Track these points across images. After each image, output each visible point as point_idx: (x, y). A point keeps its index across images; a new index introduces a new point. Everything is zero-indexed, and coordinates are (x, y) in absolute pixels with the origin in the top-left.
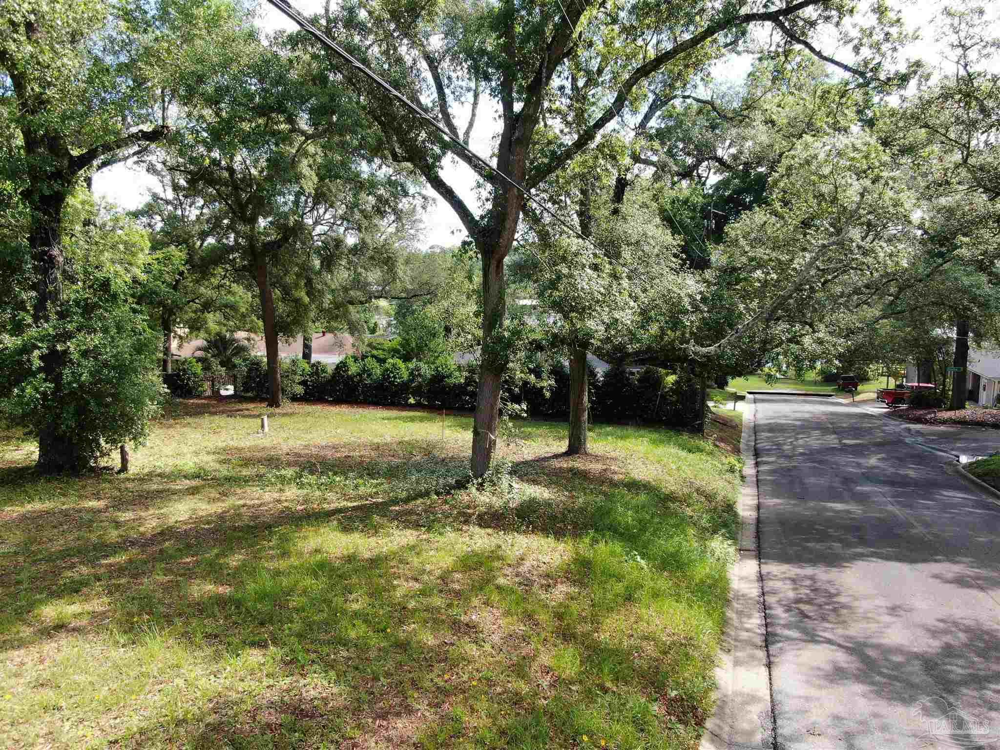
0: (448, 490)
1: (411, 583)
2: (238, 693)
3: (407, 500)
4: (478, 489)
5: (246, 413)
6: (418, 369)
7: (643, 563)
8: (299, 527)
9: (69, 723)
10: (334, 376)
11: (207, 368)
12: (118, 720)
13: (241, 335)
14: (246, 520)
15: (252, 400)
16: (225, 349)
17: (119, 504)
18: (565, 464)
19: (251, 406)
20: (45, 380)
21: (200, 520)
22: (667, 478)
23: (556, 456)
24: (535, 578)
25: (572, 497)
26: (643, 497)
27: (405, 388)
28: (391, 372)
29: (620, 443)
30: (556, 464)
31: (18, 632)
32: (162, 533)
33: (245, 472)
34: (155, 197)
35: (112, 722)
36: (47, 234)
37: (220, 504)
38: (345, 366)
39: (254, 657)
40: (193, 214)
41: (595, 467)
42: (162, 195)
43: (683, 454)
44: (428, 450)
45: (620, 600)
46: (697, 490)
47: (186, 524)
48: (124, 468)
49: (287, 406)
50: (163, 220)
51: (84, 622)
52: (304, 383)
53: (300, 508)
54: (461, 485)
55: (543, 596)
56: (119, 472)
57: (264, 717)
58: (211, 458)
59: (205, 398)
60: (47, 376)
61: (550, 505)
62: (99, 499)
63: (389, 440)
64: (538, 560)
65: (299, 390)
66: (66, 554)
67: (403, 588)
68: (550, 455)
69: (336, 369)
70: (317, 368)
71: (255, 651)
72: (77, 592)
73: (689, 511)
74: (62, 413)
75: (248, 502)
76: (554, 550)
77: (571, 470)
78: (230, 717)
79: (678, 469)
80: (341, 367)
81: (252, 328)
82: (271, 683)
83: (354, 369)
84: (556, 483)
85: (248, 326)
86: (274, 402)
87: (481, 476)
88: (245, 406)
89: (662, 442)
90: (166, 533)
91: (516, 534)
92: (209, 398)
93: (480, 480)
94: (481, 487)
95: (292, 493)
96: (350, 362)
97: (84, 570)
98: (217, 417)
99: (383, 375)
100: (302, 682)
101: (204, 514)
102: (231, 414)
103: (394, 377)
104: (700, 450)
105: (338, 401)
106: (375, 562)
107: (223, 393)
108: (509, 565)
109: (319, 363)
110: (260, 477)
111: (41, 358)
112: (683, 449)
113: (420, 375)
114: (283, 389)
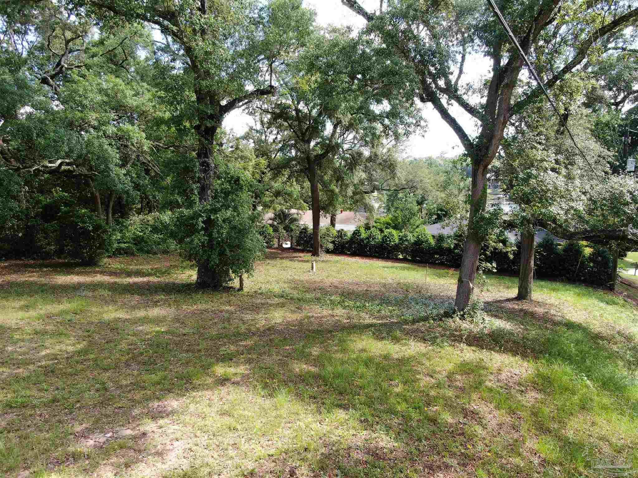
0: (440, 318)
1: (428, 379)
2: (336, 436)
3: (414, 322)
4: (460, 319)
5: (300, 259)
6: (406, 236)
7: (588, 382)
8: (349, 333)
9: (243, 439)
10: (352, 239)
11: (276, 230)
12: (270, 442)
13: (293, 211)
14: (315, 327)
15: (302, 251)
16: (285, 219)
17: (242, 309)
18: (516, 306)
19: (301, 255)
20: (204, 235)
21: (288, 323)
22: (594, 322)
23: (508, 300)
24: (511, 384)
25: (527, 330)
26: (579, 335)
27: (397, 248)
28: (388, 238)
29: (553, 294)
30: (510, 305)
31: (205, 381)
32: (269, 329)
33: (308, 296)
34: (251, 129)
35: (267, 442)
36: (206, 151)
37: (298, 314)
38: (359, 232)
39: (341, 414)
40: (271, 138)
41: (540, 310)
42: (254, 128)
43: (602, 305)
44: (419, 290)
45: (577, 408)
46: (619, 333)
47: (281, 325)
48: (241, 288)
49: (324, 257)
50: (254, 142)
51: (238, 379)
52: (333, 242)
53: (345, 321)
54: (447, 315)
55: (520, 398)
56: (239, 290)
57: (355, 455)
58: (286, 285)
59: (274, 249)
60: (205, 233)
61: (512, 334)
62: (230, 305)
63: (391, 281)
64: (511, 372)
65: (331, 246)
66: (219, 337)
67: (424, 381)
68: (504, 299)
69: (353, 234)
70: (341, 234)
71: (341, 411)
72: (231, 360)
73: (615, 348)
74: (212, 254)
75: (315, 315)
76: (521, 366)
77: (521, 310)
78: (333, 451)
79: (601, 316)
80: (356, 233)
81: (300, 207)
82: (355, 433)
83: (364, 235)
84: (513, 319)
85: (298, 206)
86: (315, 253)
87: (463, 310)
88: (297, 254)
89: (584, 295)
90: (270, 329)
91: (492, 352)
92: (277, 248)
93: (462, 313)
94: (462, 318)
95: (339, 311)
96: (362, 230)
97: (232, 347)
98: (284, 261)
99: (383, 239)
100: (374, 435)
101: (290, 320)
102: (292, 259)
103: (390, 241)
104: (614, 303)
105: (354, 254)
106: (402, 361)
107: (284, 246)
108: (491, 373)
109: (342, 230)
110: (318, 299)
111: (203, 222)
112: (602, 301)
113: (407, 240)
114: (321, 245)
